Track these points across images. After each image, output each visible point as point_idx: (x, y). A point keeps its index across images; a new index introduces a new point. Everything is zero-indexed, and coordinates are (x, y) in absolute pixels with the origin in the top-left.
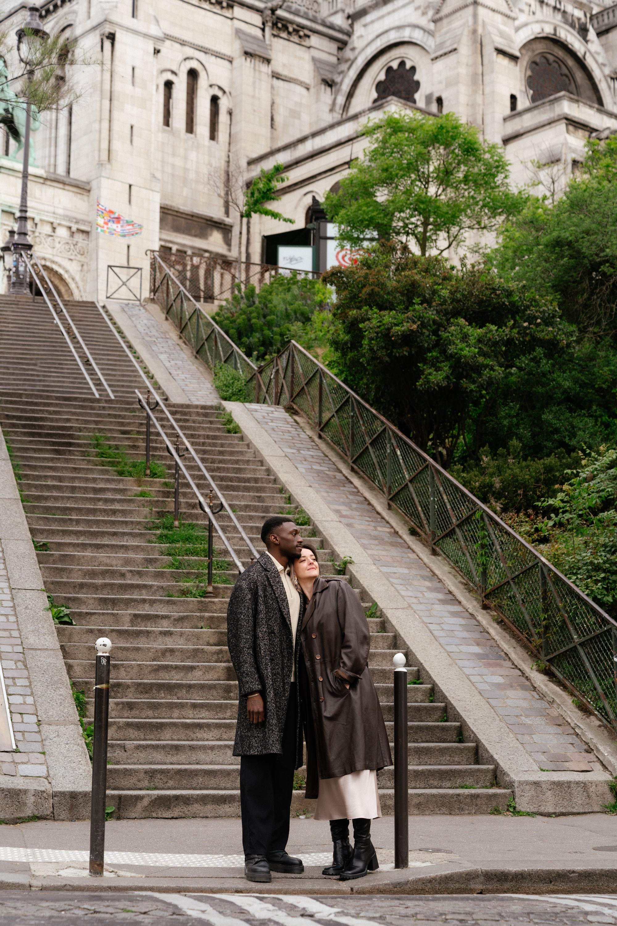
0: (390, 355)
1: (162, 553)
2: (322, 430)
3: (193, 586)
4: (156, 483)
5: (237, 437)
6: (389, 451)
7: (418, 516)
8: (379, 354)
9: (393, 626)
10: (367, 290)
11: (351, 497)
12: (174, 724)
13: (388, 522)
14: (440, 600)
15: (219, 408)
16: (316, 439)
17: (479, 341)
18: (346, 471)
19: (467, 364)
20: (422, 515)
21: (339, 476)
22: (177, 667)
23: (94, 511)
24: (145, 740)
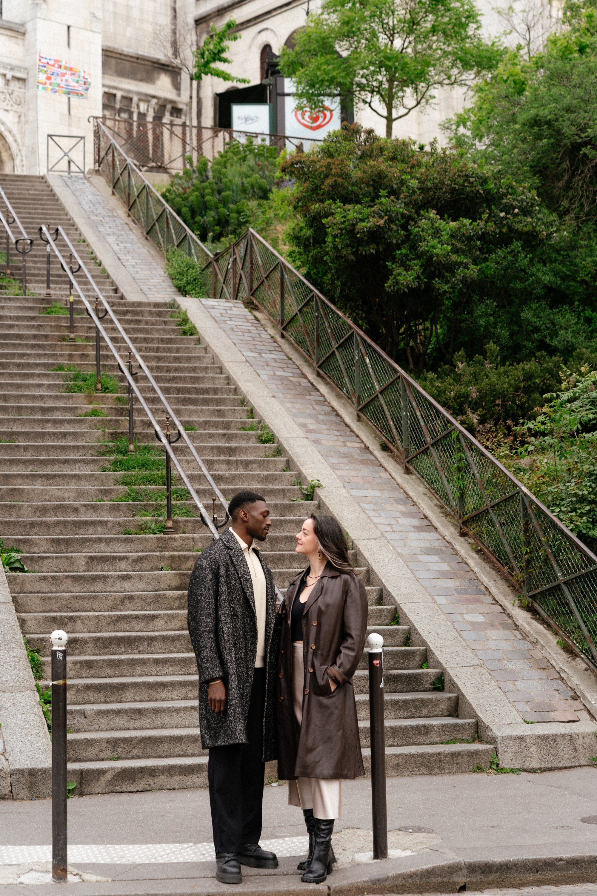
0: (355, 253)
1: (117, 482)
2: (284, 329)
3: (152, 521)
4: (108, 398)
5: (194, 340)
6: (357, 358)
7: (390, 431)
8: (344, 252)
9: (365, 559)
10: (329, 181)
11: (317, 407)
12: (136, 685)
13: (358, 436)
14: (414, 527)
15: (173, 305)
16: (279, 339)
17: (453, 236)
18: (311, 376)
19: (439, 263)
20: (394, 430)
21: (304, 382)
22: (137, 617)
23: (42, 435)
24: (106, 702)
